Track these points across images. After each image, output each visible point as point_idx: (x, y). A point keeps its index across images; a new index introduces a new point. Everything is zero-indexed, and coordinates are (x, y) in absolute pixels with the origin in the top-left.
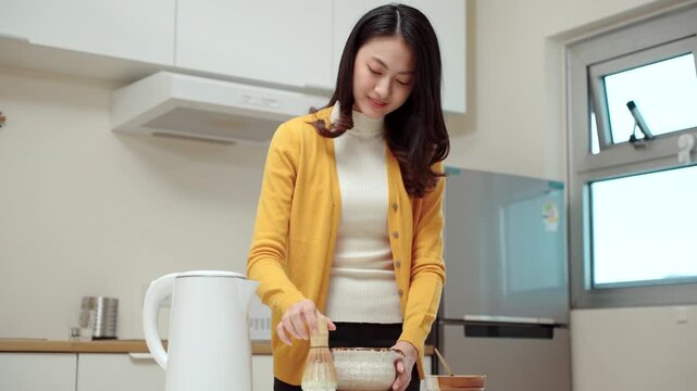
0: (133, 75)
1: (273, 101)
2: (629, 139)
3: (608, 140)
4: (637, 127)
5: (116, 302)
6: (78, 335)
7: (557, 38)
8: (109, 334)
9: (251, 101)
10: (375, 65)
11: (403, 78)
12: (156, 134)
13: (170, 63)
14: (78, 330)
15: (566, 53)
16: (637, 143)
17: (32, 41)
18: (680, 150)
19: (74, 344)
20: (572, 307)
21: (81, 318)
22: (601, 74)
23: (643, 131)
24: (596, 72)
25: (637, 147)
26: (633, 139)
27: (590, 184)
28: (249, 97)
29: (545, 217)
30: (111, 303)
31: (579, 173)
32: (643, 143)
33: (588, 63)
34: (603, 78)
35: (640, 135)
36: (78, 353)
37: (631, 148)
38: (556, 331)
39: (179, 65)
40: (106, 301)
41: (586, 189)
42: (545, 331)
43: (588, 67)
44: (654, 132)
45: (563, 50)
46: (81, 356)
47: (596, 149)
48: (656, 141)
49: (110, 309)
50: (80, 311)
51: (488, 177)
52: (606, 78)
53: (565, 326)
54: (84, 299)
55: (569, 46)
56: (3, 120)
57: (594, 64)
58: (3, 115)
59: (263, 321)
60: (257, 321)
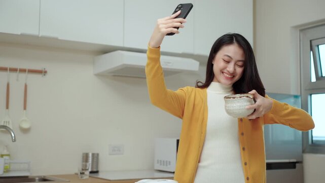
3: (320, 75)
5: (98, 154)
7: (296, 27)
8: (95, 170)
11: (240, 63)
13: (122, 46)
15: (300, 34)
20: (304, 152)
22: (317, 44)
24: (313, 43)
27: (311, 95)
30: (96, 156)
31: (306, 90)
33: (311, 39)
38: (297, 165)
40: (93, 154)
41: (309, 97)
42: (292, 165)
43: (311, 41)
45: (298, 32)
47: (314, 79)
49: (95, 158)
52: (319, 46)
53: (301, 162)
55: (301, 31)
56: (46, 72)
57: (313, 40)
58: (46, 70)
59: (164, 161)
60: (161, 161)
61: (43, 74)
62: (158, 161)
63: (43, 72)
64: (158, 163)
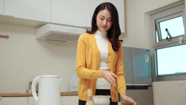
0: (41, 25)
1: (76, 31)
2: (166, 38)
3: (161, 39)
4: (168, 35)
6: (28, 92)
7: (147, 13)
9: (71, 31)
10: (102, 17)
11: (109, 20)
12: (47, 40)
13: (50, 22)
14: (28, 90)
15: (150, 17)
16: (168, 39)
17: (15, 17)
18: (179, 41)
19: (27, 94)
20: (153, 81)
21: (29, 87)
22: (159, 22)
23: (170, 36)
24: (157, 21)
25: (168, 40)
26: (167, 38)
27: (156, 50)
28: (70, 30)
29: (146, 58)
31: (154, 47)
32: (170, 39)
33: (155, 19)
34: (159, 23)
35: (169, 37)
36: (28, 96)
37: (167, 41)
38: (149, 87)
39: (52, 22)
41: (155, 51)
42: (146, 87)
43: (155, 20)
44: (173, 36)
45: (149, 16)
46: (29, 97)
47: (158, 41)
48: (173, 39)
50: (29, 85)
51: (130, 49)
52: (160, 23)
53: (151, 86)
54: (30, 82)
55: (150, 15)
56: (8, 37)
57: (157, 20)
58: (8, 36)
59: (75, 86)
60: (73, 86)
61: (7, 38)
62: (72, 86)
63: (7, 37)
64: (72, 88)
